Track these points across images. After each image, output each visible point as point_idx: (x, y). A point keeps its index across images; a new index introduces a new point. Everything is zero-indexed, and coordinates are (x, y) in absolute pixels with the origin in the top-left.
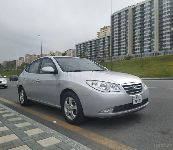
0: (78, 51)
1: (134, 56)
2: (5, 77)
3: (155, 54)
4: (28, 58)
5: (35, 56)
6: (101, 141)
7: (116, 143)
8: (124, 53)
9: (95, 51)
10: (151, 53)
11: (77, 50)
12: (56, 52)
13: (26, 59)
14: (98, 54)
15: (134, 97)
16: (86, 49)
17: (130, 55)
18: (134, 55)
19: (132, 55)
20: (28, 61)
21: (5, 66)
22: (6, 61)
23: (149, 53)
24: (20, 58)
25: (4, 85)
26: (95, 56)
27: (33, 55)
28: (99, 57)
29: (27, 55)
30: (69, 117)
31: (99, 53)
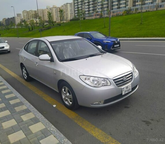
0: (75, 5)
1: (134, 10)
2: (7, 41)
3: (157, 6)
4: (25, 14)
5: (32, 11)
6: (93, 132)
7: (105, 135)
8: (124, 5)
9: (93, 4)
10: (152, 5)
11: (75, 3)
12: (52, 7)
13: (24, 16)
14: (96, 8)
15: (123, 89)
16: (84, 2)
17: (130, 8)
18: (134, 8)
19: (132, 8)
20: (26, 18)
21: (4, 23)
22: (4, 18)
23: (151, 5)
24: (18, 15)
25: (7, 50)
26: (93, 10)
27: (30, 11)
28: (97, 12)
29: (24, 11)
30: (66, 102)
31: (97, 6)
